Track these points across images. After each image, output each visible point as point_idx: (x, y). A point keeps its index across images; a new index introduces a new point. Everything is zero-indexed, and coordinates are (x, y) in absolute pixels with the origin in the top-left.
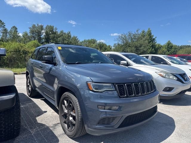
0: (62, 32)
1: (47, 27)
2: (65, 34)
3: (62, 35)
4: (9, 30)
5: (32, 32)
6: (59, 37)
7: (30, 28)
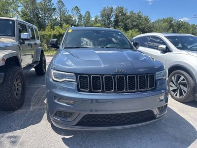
0: (132, 12)
1: (116, 9)
2: (135, 14)
3: (132, 16)
4: (83, 16)
5: (102, 16)
6: (128, 19)
7: (101, 12)
